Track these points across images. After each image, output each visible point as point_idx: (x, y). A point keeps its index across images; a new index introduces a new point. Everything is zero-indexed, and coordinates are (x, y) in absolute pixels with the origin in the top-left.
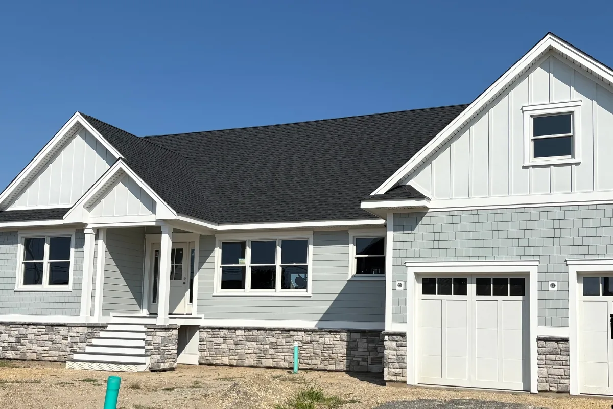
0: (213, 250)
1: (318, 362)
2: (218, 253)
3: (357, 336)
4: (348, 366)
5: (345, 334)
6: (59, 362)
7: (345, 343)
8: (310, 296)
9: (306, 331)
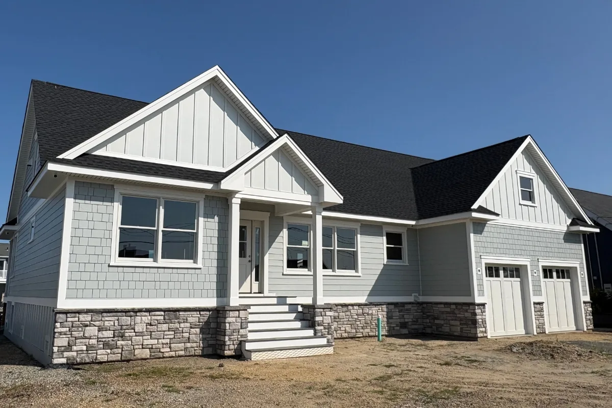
0: (281, 230)
1: (368, 330)
2: (285, 233)
3: (392, 307)
4: (388, 331)
5: (385, 306)
6: (186, 356)
7: (385, 313)
8: (360, 276)
9: (359, 305)
